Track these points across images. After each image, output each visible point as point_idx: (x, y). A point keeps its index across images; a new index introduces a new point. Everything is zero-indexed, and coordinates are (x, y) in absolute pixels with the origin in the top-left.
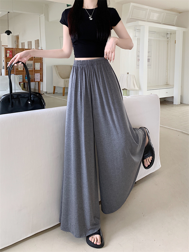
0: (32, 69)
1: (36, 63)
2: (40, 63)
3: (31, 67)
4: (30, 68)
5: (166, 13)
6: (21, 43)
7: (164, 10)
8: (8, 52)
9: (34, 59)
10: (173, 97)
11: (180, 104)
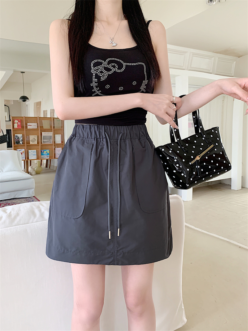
0: (52, 143)
1: (56, 135)
2: (60, 135)
3: (50, 140)
4: (48, 141)
5: (217, 58)
6: (44, 111)
7: (215, 53)
8: (16, 121)
9: (54, 130)
10: (231, 178)
11: (241, 188)
